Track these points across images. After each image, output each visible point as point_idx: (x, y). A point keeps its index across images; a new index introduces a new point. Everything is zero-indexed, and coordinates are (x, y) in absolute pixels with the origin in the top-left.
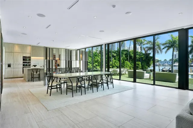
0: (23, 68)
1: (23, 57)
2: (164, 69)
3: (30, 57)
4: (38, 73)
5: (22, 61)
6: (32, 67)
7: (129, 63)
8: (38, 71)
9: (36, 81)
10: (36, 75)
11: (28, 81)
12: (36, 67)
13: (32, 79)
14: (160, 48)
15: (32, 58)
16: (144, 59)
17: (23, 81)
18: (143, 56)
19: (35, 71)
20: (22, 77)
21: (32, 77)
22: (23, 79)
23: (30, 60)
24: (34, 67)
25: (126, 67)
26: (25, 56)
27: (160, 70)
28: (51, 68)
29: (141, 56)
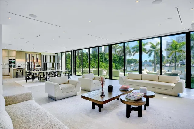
0: (9, 68)
1: (9, 60)
2: (135, 69)
3: (15, 60)
4: (21, 72)
5: (8, 63)
6: (17, 67)
7: (103, 64)
8: (22, 70)
9: (20, 77)
10: (20, 73)
11: (14, 77)
12: (20, 68)
13: (17, 76)
14: (130, 51)
15: (16, 60)
16: (117, 60)
17: (9, 78)
18: (116, 58)
19: (19, 70)
20: (8, 76)
21: (16, 75)
22: (9, 76)
23: (15, 62)
24: (18, 68)
25: (101, 67)
26: (10, 59)
27: (131, 69)
28: (31, 67)
29: (115, 58)
